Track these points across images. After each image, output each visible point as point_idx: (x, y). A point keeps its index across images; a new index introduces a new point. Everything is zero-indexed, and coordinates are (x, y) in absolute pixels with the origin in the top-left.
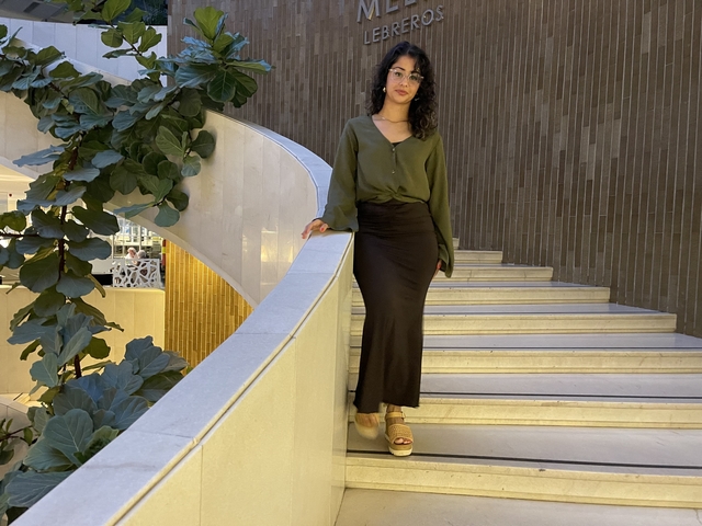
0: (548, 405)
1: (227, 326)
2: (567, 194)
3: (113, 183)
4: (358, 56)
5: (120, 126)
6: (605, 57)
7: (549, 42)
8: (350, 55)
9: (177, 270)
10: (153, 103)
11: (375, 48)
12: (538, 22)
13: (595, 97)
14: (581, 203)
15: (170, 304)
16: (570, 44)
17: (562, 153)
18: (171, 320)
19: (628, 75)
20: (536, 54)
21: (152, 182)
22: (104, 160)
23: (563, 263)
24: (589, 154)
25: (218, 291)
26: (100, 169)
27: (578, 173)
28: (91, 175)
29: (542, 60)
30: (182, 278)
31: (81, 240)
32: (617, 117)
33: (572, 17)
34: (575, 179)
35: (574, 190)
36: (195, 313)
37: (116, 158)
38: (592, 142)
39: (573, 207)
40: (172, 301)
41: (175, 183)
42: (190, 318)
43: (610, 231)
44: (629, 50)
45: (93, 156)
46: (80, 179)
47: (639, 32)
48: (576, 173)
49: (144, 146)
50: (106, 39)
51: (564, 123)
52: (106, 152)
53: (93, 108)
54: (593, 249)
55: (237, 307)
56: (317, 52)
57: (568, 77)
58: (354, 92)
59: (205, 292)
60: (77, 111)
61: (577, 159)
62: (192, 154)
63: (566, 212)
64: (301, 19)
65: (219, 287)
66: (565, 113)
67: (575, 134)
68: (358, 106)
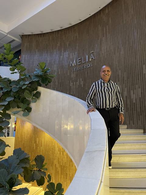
0: (143, 156)
1: (33, 147)
2: (129, 106)
3: (11, 105)
4: (70, 74)
5: (14, 90)
6: (134, 74)
7: (120, 71)
8: (68, 74)
9: (19, 131)
10: (24, 85)
11: (75, 73)
12: (116, 67)
13: (133, 83)
14: (132, 109)
15: (16, 141)
16: (125, 72)
17: (126, 97)
18: (16, 146)
19: (141, 78)
20: (117, 74)
21: (21, 105)
22: (9, 99)
23: (130, 124)
24: (133, 97)
25: (31, 136)
26: (8, 102)
27: (131, 101)
28: (6, 103)
29: (118, 75)
30: (20, 133)
31: (1, 121)
32: (139, 88)
33: (125, 66)
34: (130, 103)
35: (130, 106)
36: (24, 144)
37: (12, 99)
38: (134, 94)
39: (131, 109)
40: (17, 140)
41: (28, 105)
42: (22, 145)
43: (141, 115)
44: (140, 73)
45: (6, 98)
46: (3, 104)
47: (142, 69)
48: (130, 101)
49: (20, 95)
50: (11, 69)
51: (126, 89)
52: (9, 97)
53: (6, 86)
54: (137, 120)
55: (36, 141)
56: (59, 73)
57: (125, 79)
58: (69, 83)
59: (27, 137)
60: (2, 87)
61: (130, 98)
62: (34, 97)
63: (129, 111)
64: (55, 66)
65: (31, 135)
66: (126, 87)
67: (129, 92)
68: (71, 86)
